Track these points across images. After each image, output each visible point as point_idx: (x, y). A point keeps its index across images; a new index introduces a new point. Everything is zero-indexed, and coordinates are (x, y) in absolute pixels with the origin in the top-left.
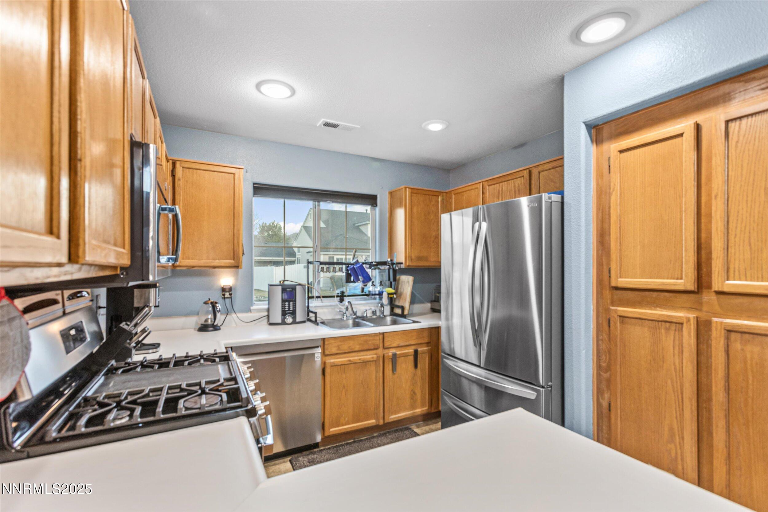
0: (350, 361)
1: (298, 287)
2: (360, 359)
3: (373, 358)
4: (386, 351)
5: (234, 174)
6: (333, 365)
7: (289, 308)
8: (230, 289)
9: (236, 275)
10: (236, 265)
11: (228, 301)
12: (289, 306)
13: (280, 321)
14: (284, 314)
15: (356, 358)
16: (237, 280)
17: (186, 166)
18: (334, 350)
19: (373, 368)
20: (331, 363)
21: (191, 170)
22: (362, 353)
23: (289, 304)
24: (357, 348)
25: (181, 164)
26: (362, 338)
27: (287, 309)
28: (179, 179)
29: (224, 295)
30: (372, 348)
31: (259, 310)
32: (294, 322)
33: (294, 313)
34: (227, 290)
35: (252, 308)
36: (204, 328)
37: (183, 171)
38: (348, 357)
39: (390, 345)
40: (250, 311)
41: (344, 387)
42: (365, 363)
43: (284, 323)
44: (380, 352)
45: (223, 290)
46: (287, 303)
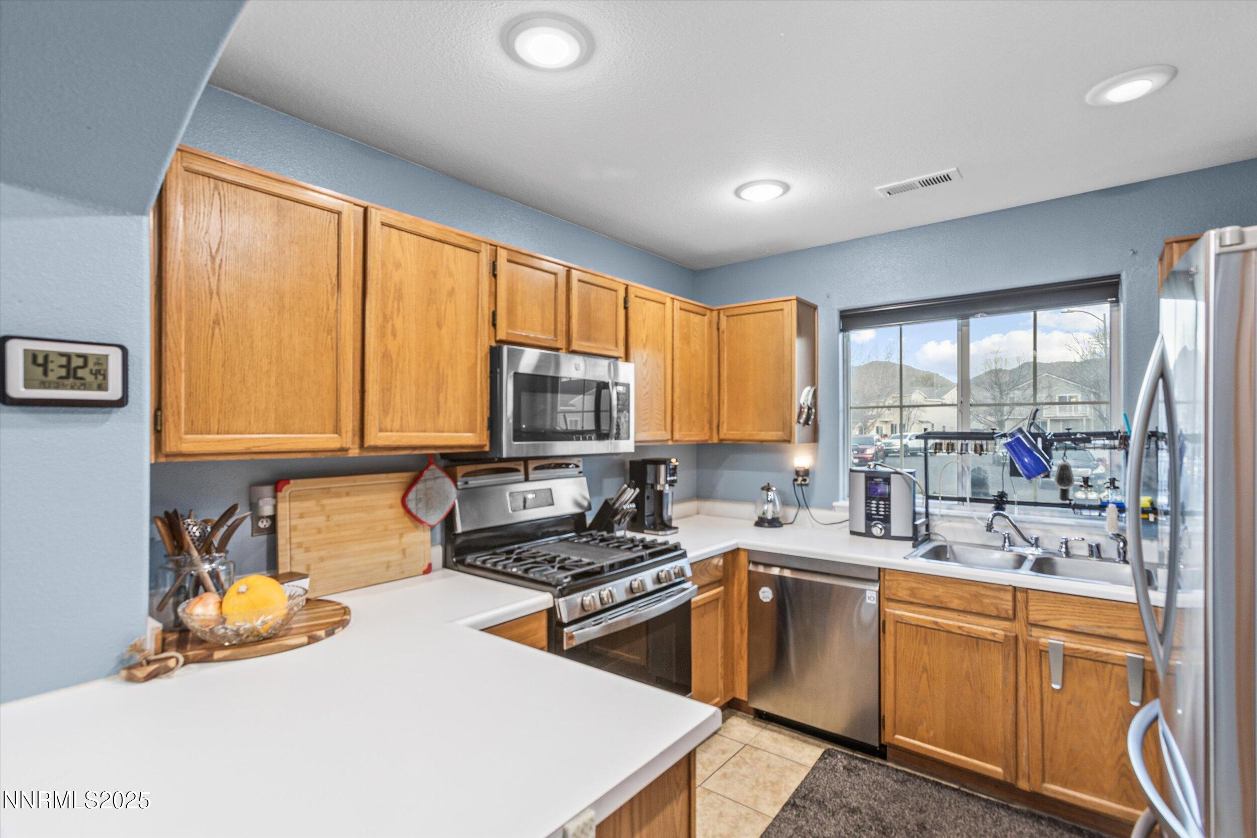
0: (936, 623)
1: (892, 476)
2: (960, 628)
3: (994, 634)
4: (1036, 632)
5: (782, 310)
6: (899, 621)
7: (878, 511)
8: (806, 473)
9: (815, 452)
10: (785, 438)
11: (798, 489)
12: (878, 507)
13: (863, 530)
14: (869, 518)
15: (951, 622)
16: (816, 459)
17: (730, 313)
18: (903, 594)
19: (996, 657)
20: (894, 614)
21: (735, 317)
22: (970, 618)
23: (878, 504)
24: (955, 604)
25: (724, 312)
26: (967, 588)
27: (874, 512)
28: (723, 333)
29: (796, 480)
30: (995, 613)
31: (842, 508)
32: (887, 536)
33: (886, 520)
34: (801, 474)
35: (835, 504)
36: (761, 522)
37: (727, 320)
38: (935, 616)
39: (1045, 621)
40: (831, 508)
41: (925, 669)
42: (976, 640)
43: (868, 534)
44: (1018, 627)
45: (797, 473)
46: (874, 502)
